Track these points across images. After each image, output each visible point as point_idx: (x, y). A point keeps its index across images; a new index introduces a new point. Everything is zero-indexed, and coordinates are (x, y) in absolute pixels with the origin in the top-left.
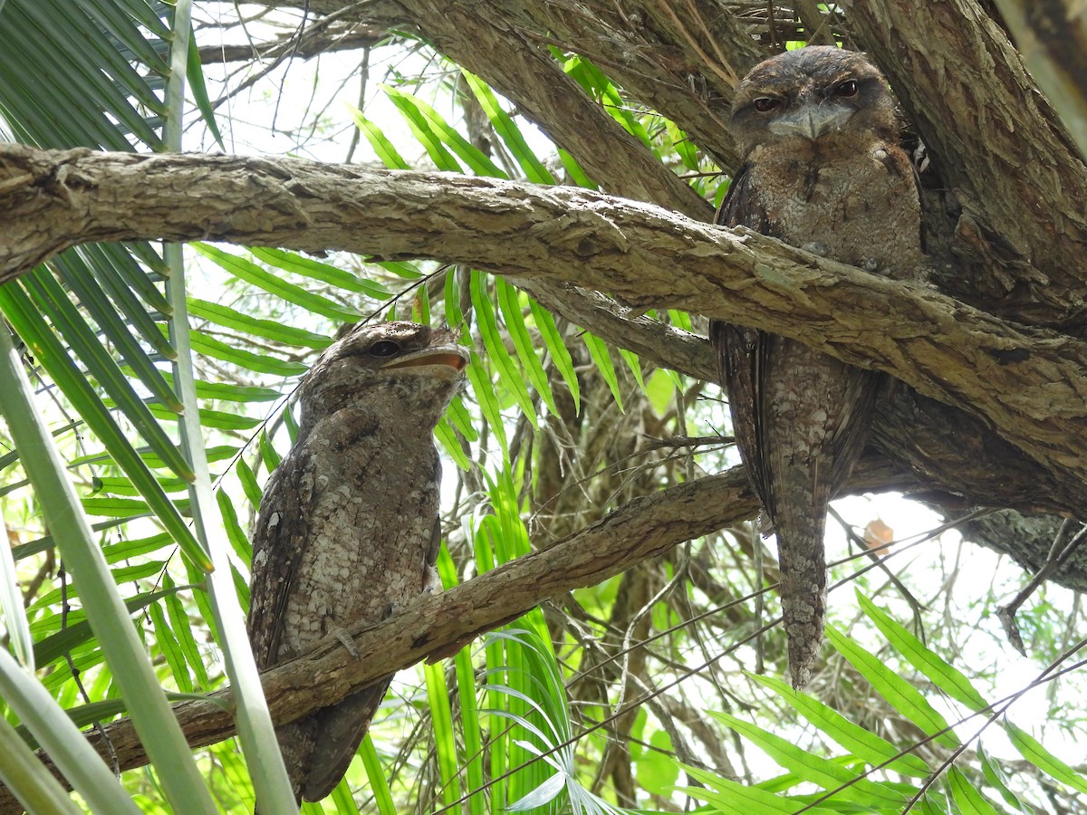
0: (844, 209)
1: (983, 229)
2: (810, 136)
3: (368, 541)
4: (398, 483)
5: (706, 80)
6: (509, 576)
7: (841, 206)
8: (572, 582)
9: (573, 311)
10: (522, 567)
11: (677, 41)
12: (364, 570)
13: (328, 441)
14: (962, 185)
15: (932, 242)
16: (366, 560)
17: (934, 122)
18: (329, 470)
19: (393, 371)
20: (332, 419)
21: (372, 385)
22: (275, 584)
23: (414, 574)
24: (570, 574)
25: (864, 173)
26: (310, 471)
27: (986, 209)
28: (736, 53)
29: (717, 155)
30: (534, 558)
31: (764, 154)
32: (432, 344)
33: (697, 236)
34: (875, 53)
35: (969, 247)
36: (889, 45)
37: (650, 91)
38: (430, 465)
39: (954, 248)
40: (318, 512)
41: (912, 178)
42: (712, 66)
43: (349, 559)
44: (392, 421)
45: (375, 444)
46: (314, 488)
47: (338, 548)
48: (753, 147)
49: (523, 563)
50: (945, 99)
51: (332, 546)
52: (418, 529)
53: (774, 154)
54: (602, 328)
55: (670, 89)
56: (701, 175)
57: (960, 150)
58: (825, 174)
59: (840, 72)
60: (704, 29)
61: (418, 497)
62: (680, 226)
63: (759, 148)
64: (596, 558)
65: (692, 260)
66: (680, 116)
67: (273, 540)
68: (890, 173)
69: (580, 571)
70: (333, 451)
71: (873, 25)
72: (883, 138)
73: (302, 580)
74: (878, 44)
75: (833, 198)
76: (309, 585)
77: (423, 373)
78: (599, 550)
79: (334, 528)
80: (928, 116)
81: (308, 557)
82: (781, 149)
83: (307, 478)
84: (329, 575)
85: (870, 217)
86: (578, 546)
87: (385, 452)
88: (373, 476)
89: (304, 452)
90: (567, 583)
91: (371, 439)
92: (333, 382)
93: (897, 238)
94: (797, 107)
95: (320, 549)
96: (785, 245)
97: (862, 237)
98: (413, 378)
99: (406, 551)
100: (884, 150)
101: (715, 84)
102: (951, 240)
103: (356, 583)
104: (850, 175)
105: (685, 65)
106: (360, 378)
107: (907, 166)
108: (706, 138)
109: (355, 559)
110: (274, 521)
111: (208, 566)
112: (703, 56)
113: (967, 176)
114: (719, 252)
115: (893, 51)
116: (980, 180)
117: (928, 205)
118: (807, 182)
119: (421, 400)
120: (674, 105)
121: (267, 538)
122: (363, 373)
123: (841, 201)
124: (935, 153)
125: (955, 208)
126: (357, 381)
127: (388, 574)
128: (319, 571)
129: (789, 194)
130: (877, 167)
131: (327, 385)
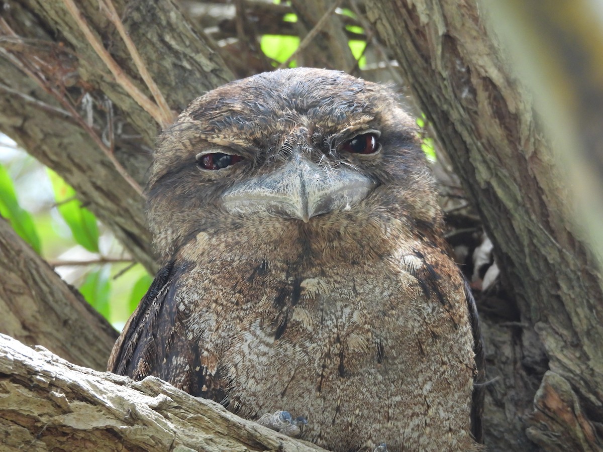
0: (341, 355)
1: (583, 399)
2: (299, 213)
5: (115, 107)
7: (336, 349)
11: (67, 34)
14: (551, 319)
15: (492, 415)
17: (510, 205)
25: (380, 291)
27: (591, 363)
28: (168, 63)
29: (130, 235)
31: (213, 247)
33: (75, 392)
34: (414, 76)
35: (557, 429)
36: (438, 64)
37: (16, 114)
39: (532, 431)
41: (463, 309)
42: (124, 82)
48: (191, 236)
50: (530, 166)
53: (230, 247)
55: (52, 114)
56: (104, 261)
57: (553, 257)
58: (313, 289)
59: (354, 114)
60: (114, 18)
62: (46, 374)
63: (202, 237)
65: (64, 434)
66: (67, 163)
68: (427, 296)
71: (412, 27)
72: (419, 237)
74: (420, 61)
75: (322, 334)
80: (500, 192)
82: (244, 239)
85: (386, 372)
93: (431, 412)
94: (277, 164)
96: (229, 415)
97: (369, 406)
100: (419, 255)
101: (128, 115)
102: (526, 415)
104: (357, 294)
105: (78, 77)
107: (456, 288)
108: (109, 204)
112: (110, 64)
113: (562, 304)
114: (112, 423)
115: (445, 74)
116: (583, 312)
117: (488, 351)
118: (279, 301)
120: (56, 141)
123: (338, 340)
124: (509, 258)
125: (538, 358)
129: (246, 323)
130: (405, 285)
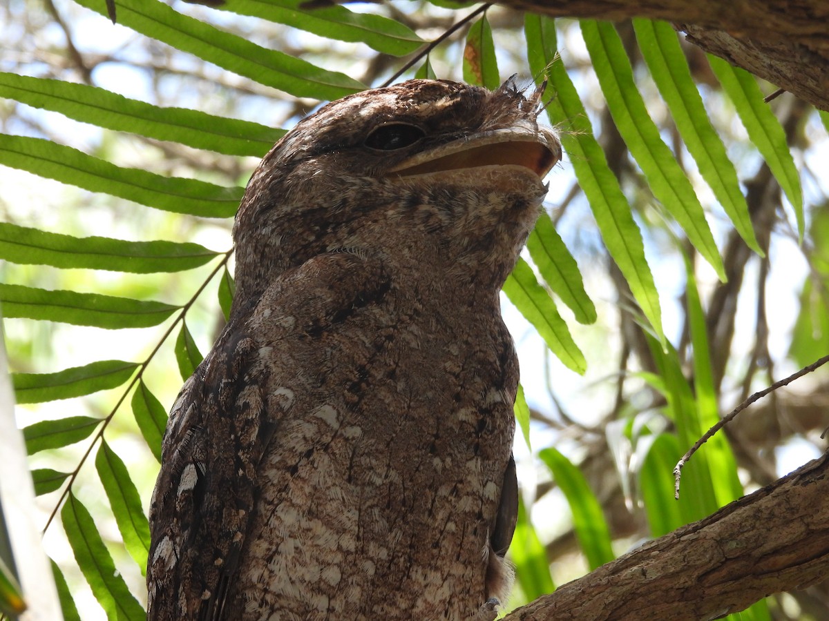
3: (376, 511)
4: (430, 394)
6: (644, 573)
8: (766, 580)
9: (755, 52)
10: (668, 554)
12: (370, 569)
13: (291, 320)
16: (372, 548)
18: (294, 376)
19: (413, 180)
20: (300, 276)
21: (373, 207)
22: (196, 604)
23: (469, 572)
24: (762, 565)
26: (254, 381)
30: (692, 536)
32: (488, 124)
38: (493, 357)
40: (275, 459)
43: (339, 548)
44: (416, 275)
45: (384, 320)
46: (264, 414)
47: (318, 527)
49: (670, 546)
51: (305, 524)
52: (474, 482)
54: (811, 83)
61: (471, 419)
64: (810, 533)
67: (189, 519)
69: (782, 559)
70: (302, 338)
73: (249, 594)
76: (263, 603)
77: (471, 182)
78: (817, 517)
79: (307, 490)
81: (260, 548)
83: (251, 397)
84: (303, 581)
86: (777, 512)
87: (406, 335)
88: (382, 383)
89: (242, 344)
90: (756, 583)
91: (376, 311)
92: (298, 204)
95: (282, 532)
98: (454, 191)
99: (451, 526)
103: (355, 594)
106: (351, 194)
109: (352, 547)
110: (189, 480)
111: (15, 601)
119: (471, 234)
121: (175, 514)
122: (354, 186)
126: (345, 201)
127: (417, 575)
128: (282, 574)
131: (286, 209)
